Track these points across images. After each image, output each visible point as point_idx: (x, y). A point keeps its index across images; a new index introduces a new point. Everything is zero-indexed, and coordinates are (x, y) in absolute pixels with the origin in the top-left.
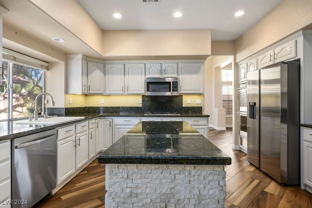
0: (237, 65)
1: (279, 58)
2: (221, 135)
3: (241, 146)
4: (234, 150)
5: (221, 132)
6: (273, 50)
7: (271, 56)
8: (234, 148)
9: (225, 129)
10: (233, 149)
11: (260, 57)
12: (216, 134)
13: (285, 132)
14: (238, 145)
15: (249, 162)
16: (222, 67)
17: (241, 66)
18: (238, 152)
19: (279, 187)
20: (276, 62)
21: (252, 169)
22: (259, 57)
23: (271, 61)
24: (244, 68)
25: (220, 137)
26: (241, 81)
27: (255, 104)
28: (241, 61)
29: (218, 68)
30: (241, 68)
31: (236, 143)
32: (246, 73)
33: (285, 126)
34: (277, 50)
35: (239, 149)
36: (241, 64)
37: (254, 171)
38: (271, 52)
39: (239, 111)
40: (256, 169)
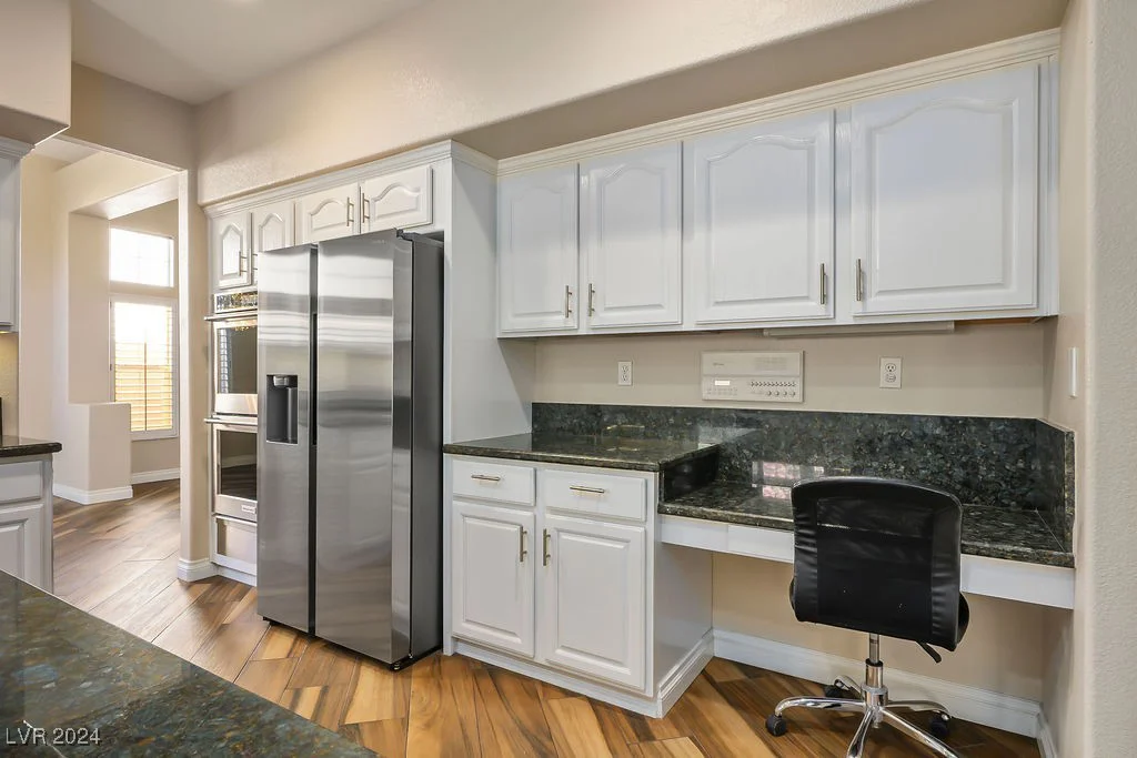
0: (201, 214)
1: (379, 217)
2: (112, 525)
3: (220, 560)
4: (189, 586)
5: (110, 513)
6: (356, 184)
7: (349, 204)
8: (191, 572)
9: (127, 492)
10: (186, 579)
11: (308, 202)
12: (84, 527)
13: (404, 477)
14: (208, 556)
15: (265, 619)
16: (111, 217)
17: (221, 226)
18: (206, 587)
19: (389, 680)
20: (365, 230)
21: (282, 644)
22: (303, 199)
23: (351, 223)
24: (237, 231)
25: (109, 536)
26: (223, 283)
27: (293, 380)
28: (223, 200)
29: (93, 219)
30: (222, 232)
31: (197, 552)
32: (245, 255)
33: (404, 457)
34: (372, 187)
35: (212, 573)
36: (221, 215)
37: (291, 652)
38: (349, 191)
39: (213, 410)
40: (296, 640)
